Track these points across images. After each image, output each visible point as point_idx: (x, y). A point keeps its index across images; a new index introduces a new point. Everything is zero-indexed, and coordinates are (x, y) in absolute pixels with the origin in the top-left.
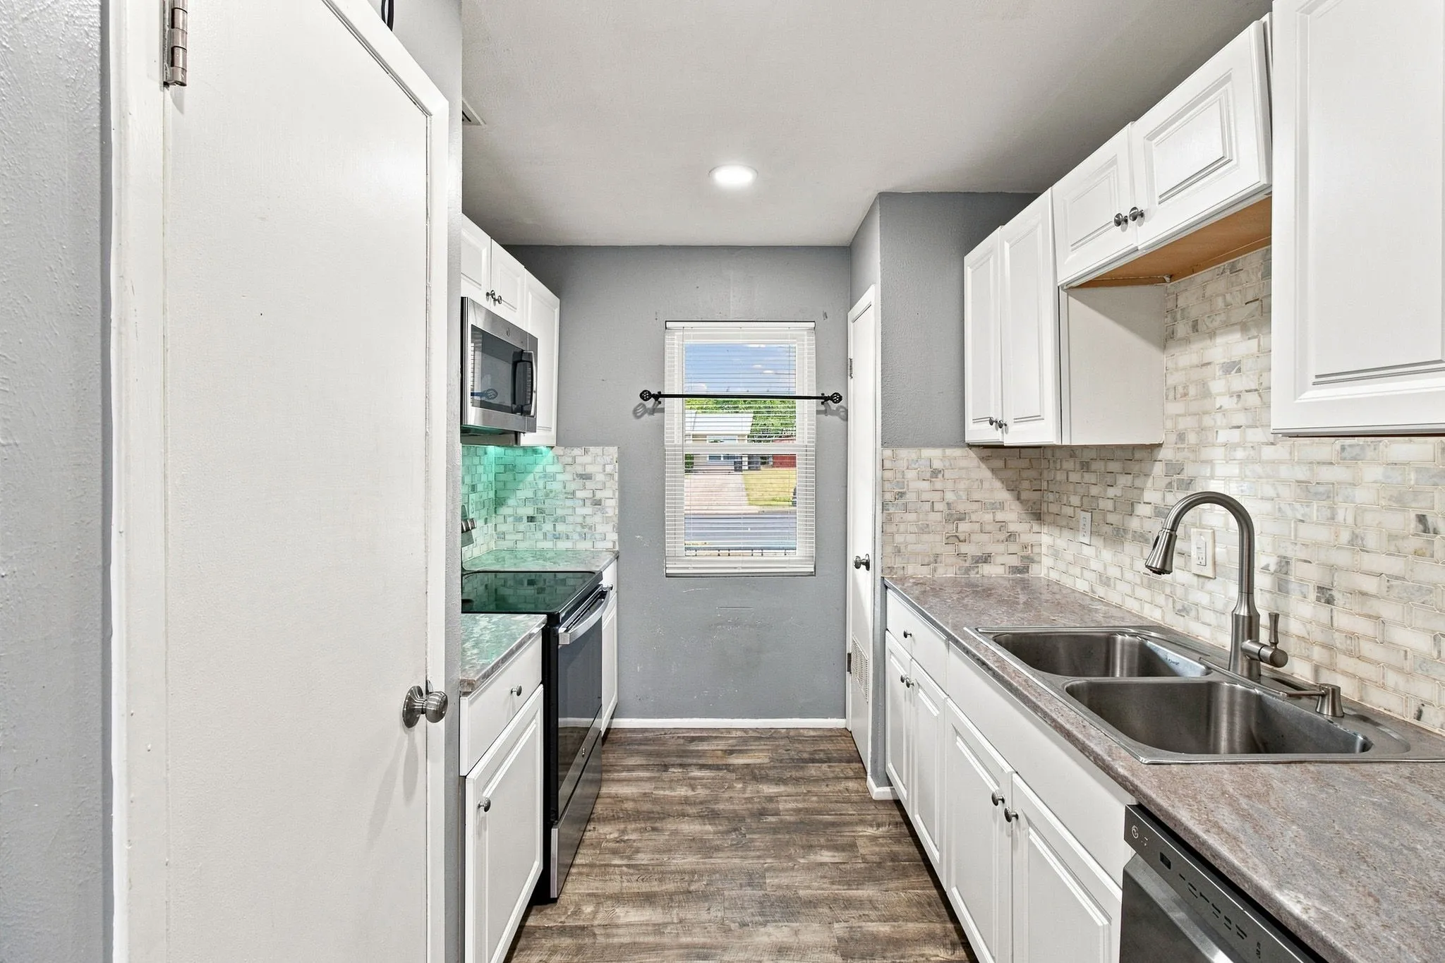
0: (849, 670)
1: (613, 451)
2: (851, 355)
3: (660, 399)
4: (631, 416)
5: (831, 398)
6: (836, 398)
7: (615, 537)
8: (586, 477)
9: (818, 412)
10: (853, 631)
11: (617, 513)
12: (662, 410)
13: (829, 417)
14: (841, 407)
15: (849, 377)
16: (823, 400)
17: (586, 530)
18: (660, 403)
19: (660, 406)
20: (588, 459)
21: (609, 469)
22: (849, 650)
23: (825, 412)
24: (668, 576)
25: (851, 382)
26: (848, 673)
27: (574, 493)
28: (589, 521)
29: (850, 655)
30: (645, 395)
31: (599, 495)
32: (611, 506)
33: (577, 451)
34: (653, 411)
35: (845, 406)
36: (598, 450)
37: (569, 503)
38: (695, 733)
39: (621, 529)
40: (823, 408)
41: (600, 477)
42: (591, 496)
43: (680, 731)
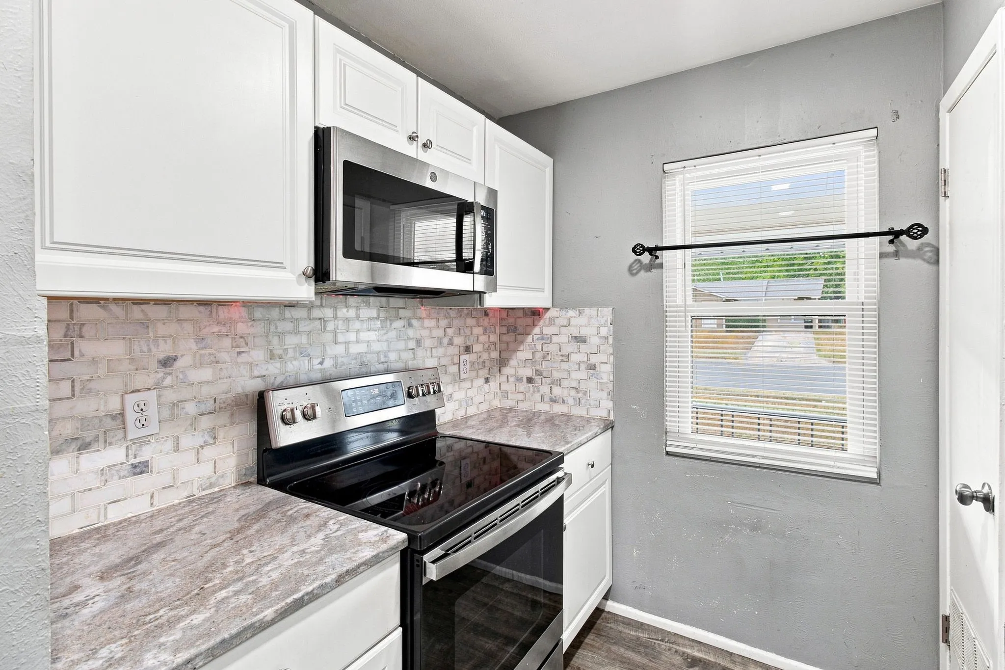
0: (946, 641)
1: (607, 313)
2: (945, 163)
3: (658, 253)
4: (627, 274)
5: (907, 232)
6: (918, 231)
7: (610, 405)
8: (581, 340)
9: (882, 255)
10: (952, 584)
11: (611, 378)
12: (661, 266)
13: (903, 262)
14: (929, 245)
15: (942, 199)
16: (891, 237)
17: (580, 395)
18: (657, 257)
19: (658, 261)
20: (582, 320)
21: (604, 331)
22: (946, 609)
23: (896, 254)
24: (668, 453)
25: (945, 204)
26: (942, 646)
27: (568, 356)
28: (583, 386)
29: (946, 619)
30: (639, 250)
31: (594, 359)
32: (606, 371)
33: (571, 313)
34: (650, 267)
35: (933, 242)
36: (593, 311)
37: (565, 366)
38: (699, 651)
39: (616, 396)
40: (891, 248)
41: (594, 341)
42: (585, 359)
43: (680, 641)
